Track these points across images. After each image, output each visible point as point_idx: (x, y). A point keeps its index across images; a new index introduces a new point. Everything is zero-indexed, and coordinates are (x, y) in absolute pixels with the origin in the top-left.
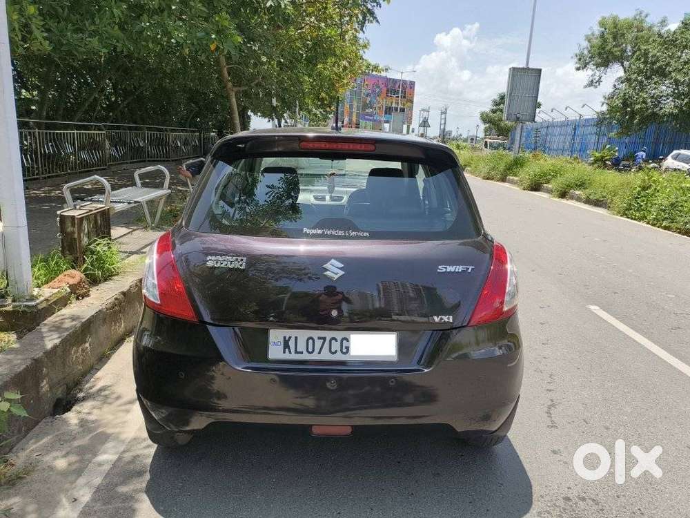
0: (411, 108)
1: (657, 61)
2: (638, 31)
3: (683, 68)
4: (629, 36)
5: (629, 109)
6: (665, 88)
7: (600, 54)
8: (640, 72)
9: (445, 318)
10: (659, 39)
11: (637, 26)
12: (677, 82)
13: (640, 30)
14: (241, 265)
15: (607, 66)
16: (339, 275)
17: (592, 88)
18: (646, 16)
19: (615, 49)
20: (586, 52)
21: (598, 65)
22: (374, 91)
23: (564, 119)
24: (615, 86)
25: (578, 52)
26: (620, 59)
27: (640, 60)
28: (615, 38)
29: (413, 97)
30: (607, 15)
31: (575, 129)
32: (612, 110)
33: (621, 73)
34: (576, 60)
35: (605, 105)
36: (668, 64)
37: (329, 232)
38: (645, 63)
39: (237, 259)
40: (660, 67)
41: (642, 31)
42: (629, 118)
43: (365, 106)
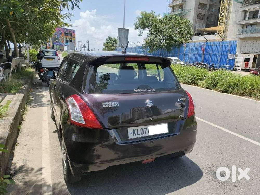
0: (75, 40)
1: (159, 28)
2: (152, 18)
3: (167, 31)
4: (150, 19)
5: (152, 43)
6: (162, 37)
7: (142, 24)
8: (155, 31)
9: (182, 116)
10: (159, 21)
11: (152, 16)
12: (166, 35)
13: (153, 17)
14: (117, 105)
15: (144, 29)
16: (151, 105)
17: (140, 36)
18: (154, 13)
19: (146, 23)
20: (138, 24)
21: (141, 28)
22: (58, 33)
23: (131, 46)
24: (147, 35)
25: (135, 23)
26: (148, 27)
27: (154, 27)
28: (146, 19)
29: (75, 36)
30: (143, 11)
31: (135, 50)
32: (147, 43)
33: (148, 31)
34: (134, 26)
35: (144, 42)
36: (162, 29)
37: (143, 90)
38: (156, 28)
39: (115, 103)
40: (160, 30)
41: (154, 17)
42: (153, 46)
43: (55, 39)
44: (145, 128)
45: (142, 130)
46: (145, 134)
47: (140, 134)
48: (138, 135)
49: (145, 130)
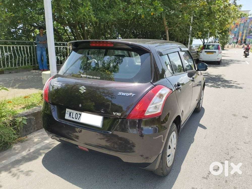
9: (118, 114)
37: (88, 76)
43: (250, 32)
44: (79, 114)
45: (77, 114)
46: (78, 119)
47: (75, 118)
48: (72, 118)
49: (79, 115)
